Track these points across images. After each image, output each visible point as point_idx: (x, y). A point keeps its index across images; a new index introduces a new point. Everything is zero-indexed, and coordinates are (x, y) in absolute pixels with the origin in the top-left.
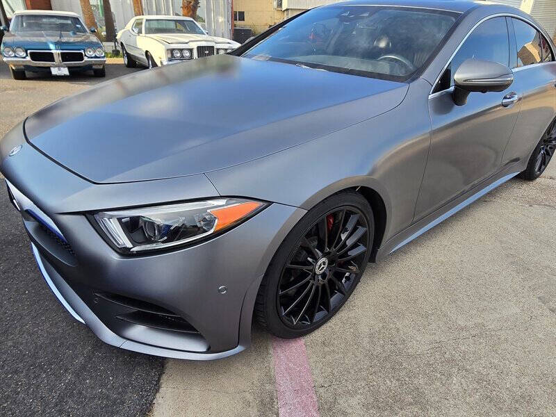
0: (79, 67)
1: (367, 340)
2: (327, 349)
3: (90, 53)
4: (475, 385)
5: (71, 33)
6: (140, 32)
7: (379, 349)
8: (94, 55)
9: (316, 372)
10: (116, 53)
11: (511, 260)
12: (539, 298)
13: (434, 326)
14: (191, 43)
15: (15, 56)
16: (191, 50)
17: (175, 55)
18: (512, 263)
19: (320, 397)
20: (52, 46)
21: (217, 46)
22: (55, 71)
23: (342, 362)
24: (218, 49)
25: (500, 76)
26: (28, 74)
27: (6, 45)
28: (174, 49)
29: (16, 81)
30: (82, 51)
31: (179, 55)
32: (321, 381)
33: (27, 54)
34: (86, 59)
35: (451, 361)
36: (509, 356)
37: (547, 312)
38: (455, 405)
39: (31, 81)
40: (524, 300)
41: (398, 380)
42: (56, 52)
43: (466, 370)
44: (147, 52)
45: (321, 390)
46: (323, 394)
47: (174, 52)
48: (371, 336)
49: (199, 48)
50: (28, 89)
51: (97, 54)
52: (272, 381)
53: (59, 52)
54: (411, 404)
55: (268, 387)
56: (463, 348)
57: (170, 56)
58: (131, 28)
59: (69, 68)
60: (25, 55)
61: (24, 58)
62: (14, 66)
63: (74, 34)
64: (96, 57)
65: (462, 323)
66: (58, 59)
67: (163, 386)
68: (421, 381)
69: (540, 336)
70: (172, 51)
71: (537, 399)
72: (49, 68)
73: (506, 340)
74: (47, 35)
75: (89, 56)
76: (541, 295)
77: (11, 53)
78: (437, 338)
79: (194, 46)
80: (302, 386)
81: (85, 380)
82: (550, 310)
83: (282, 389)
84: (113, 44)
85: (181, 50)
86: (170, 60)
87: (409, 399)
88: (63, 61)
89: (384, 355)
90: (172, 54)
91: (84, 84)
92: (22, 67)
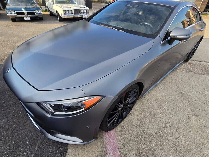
0: (34, 17)
1: (135, 129)
2: (122, 133)
3: (37, 12)
4: (171, 146)
5: (30, 4)
6: (54, 3)
7: (139, 132)
8: (38, 13)
9: (119, 142)
10: (46, 10)
11: (181, 94)
12: (191, 110)
13: (157, 122)
14: (71, 8)
15: (11, 13)
16: (72, 10)
17: (66, 12)
18: (182, 96)
19: (121, 153)
20: (23, 10)
21: (80, 9)
22: (25, 19)
23: (127, 138)
24: (81, 10)
25: (187, 35)
26: (16, 19)
27: (8, 9)
28: (66, 10)
29: (13, 22)
30: (34, 11)
31: (67, 12)
32: (121, 146)
33: (15, 12)
34: (36, 14)
35: (163, 136)
36: (182, 134)
37: (194, 116)
38: (165, 154)
39: (18, 22)
40: (186, 111)
41: (146, 145)
42: (25, 12)
43: (168, 140)
44: (56, 11)
45: (121, 150)
46: (122, 151)
47: (66, 11)
48: (137, 127)
49: (74, 10)
50: (17, 25)
51: (39, 12)
52: (105, 146)
53: (26, 11)
54: (151, 154)
55: (103, 149)
56: (167, 131)
57: (64, 13)
58: (50, 2)
59: (30, 17)
60: (14, 13)
61: (14, 14)
62: (11, 17)
63: (31, 4)
64: (39, 13)
65: (166, 121)
66: (26, 14)
67: (68, 149)
68: (153, 145)
69: (192, 125)
70: (65, 11)
71: (191, 151)
72: (23, 17)
73: (181, 127)
74: (21, 5)
75: (37, 13)
76: (191, 109)
77: (9, 12)
78: (158, 127)
79: (73, 9)
80: (115, 148)
81: (42, 149)
82: (195, 115)
83: (108, 150)
84: (45, 7)
85: (68, 10)
86: (65, 14)
87: (150, 152)
88: (28, 15)
89: (141, 135)
90: (65, 12)
91: (36, 23)
92: (14, 17)
